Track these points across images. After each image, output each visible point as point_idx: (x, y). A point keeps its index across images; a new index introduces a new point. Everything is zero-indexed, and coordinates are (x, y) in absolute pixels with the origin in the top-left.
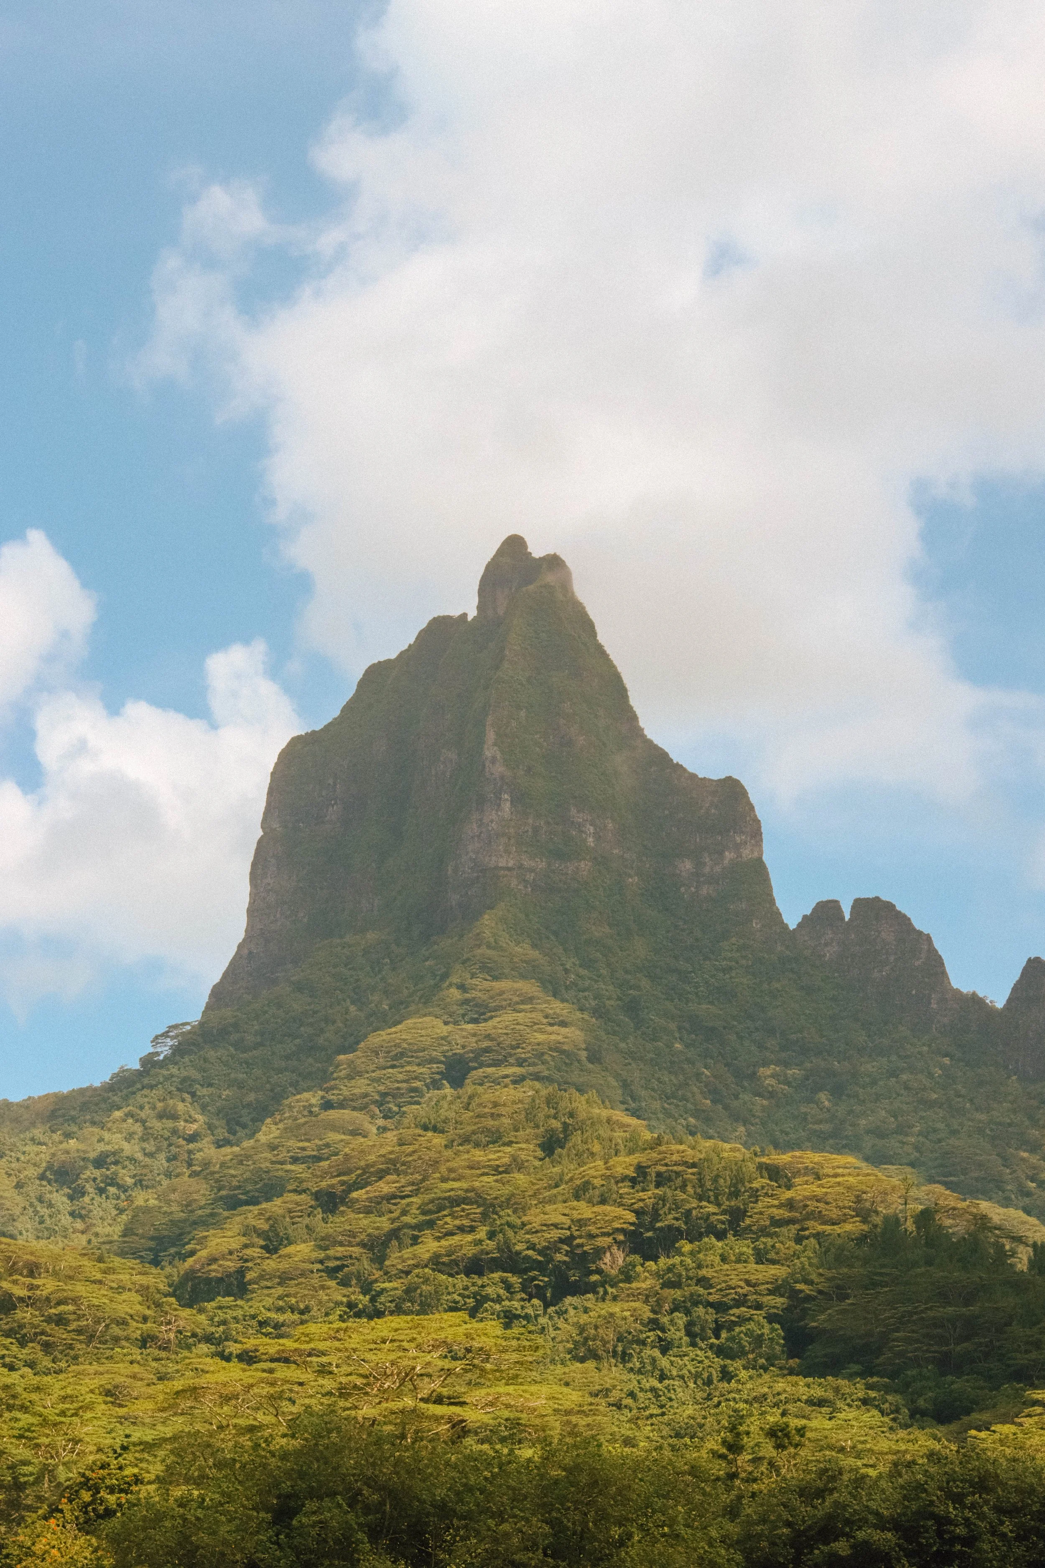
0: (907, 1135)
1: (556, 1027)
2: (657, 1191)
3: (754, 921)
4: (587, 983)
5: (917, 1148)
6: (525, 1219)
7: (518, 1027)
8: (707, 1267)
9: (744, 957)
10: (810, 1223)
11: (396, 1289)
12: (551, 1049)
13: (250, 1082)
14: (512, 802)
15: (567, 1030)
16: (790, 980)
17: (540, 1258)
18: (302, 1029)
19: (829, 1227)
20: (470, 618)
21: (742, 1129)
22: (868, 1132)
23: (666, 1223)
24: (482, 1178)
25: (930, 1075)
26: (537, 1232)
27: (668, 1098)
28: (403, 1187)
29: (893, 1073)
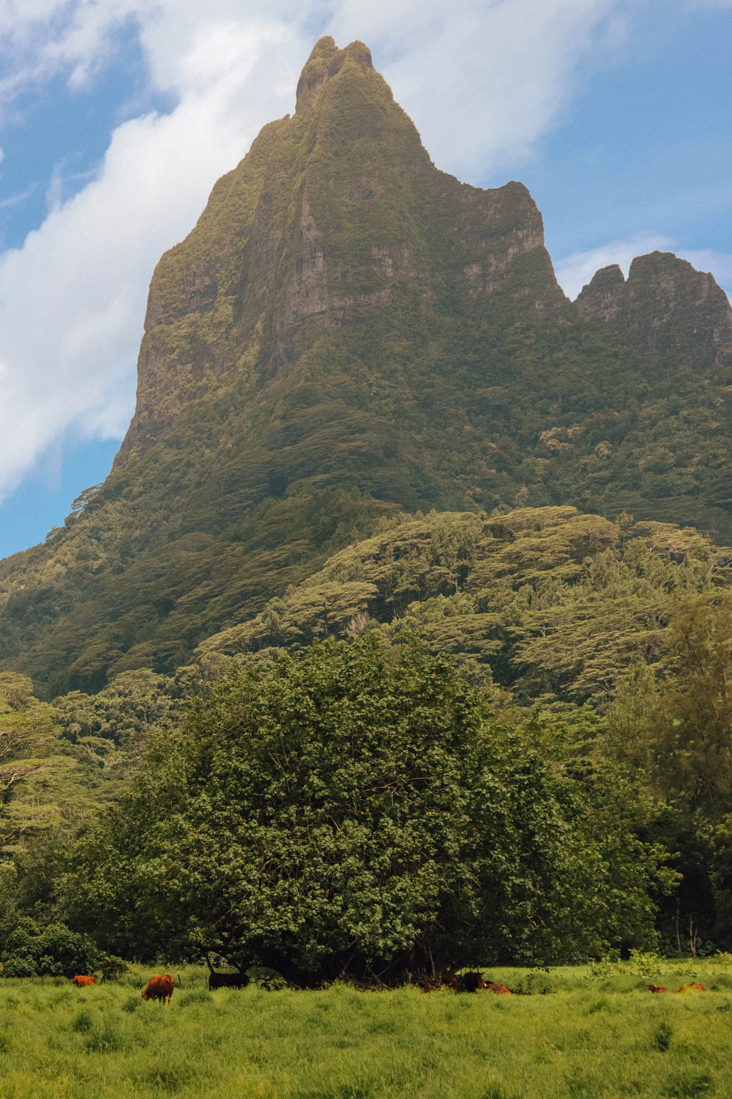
0: (686, 466)
1: (357, 435)
2: (395, 563)
3: (537, 303)
4: (387, 392)
5: (697, 477)
6: (290, 602)
7: (326, 441)
8: (432, 621)
9: (527, 337)
10: (526, 571)
11: (193, 670)
12: (351, 453)
13: (137, 523)
14: (324, 257)
15: (365, 435)
16: (571, 347)
17: (300, 632)
18: (172, 475)
19: (543, 572)
20: (291, 117)
21: (524, 490)
22: (647, 470)
23: (403, 588)
24: (267, 574)
25: (712, 405)
26: (298, 611)
27: (458, 475)
28: (214, 588)
29: (674, 411)
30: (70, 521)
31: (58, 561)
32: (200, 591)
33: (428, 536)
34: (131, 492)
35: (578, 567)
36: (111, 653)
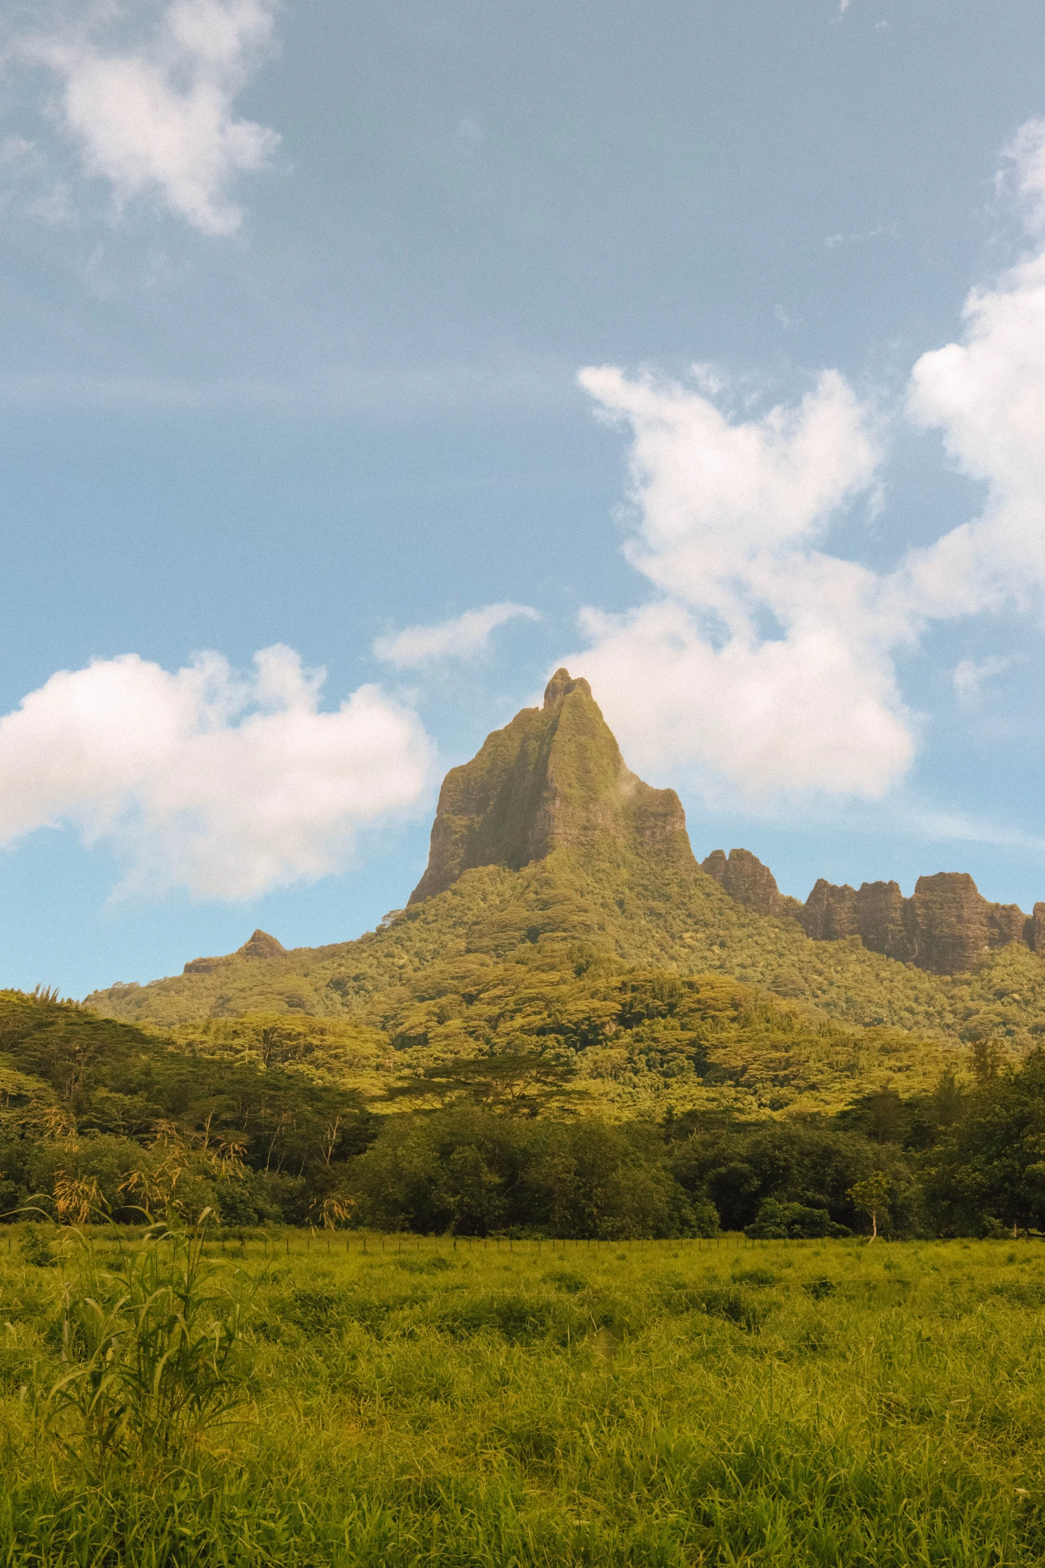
1: (582, 913)
2: (632, 994)
6: (566, 1008)
7: (563, 912)
8: (657, 1032)
9: (676, 878)
13: (431, 940)
15: (587, 914)
17: (574, 1027)
19: (718, 1013)
20: (540, 710)
23: (637, 1010)
24: (545, 988)
25: (769, 937)
26: (572, 1014)
28: (506, 992)
29: (750, 936)
30: (380, 930)
31: (371, 955)
32: (497, 992)
33: (650, 982)
34: (426, 918)
35: (736, 1013)
36: (430, 1024)
